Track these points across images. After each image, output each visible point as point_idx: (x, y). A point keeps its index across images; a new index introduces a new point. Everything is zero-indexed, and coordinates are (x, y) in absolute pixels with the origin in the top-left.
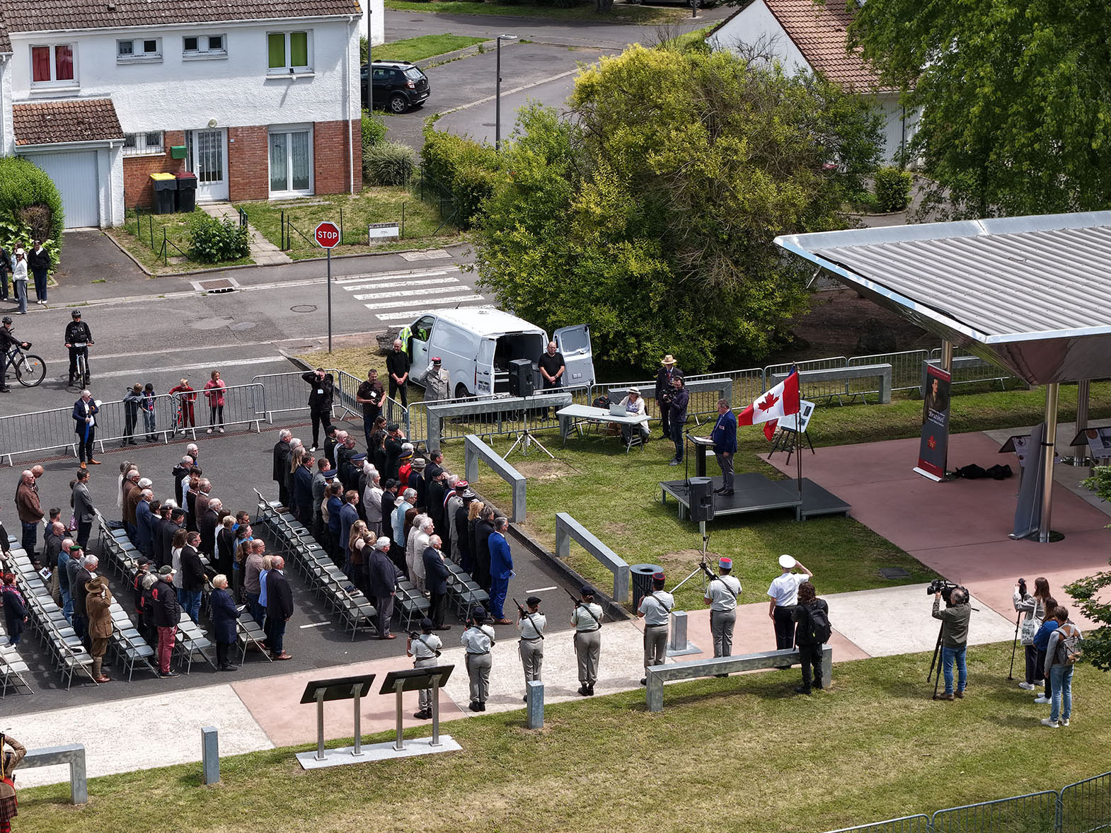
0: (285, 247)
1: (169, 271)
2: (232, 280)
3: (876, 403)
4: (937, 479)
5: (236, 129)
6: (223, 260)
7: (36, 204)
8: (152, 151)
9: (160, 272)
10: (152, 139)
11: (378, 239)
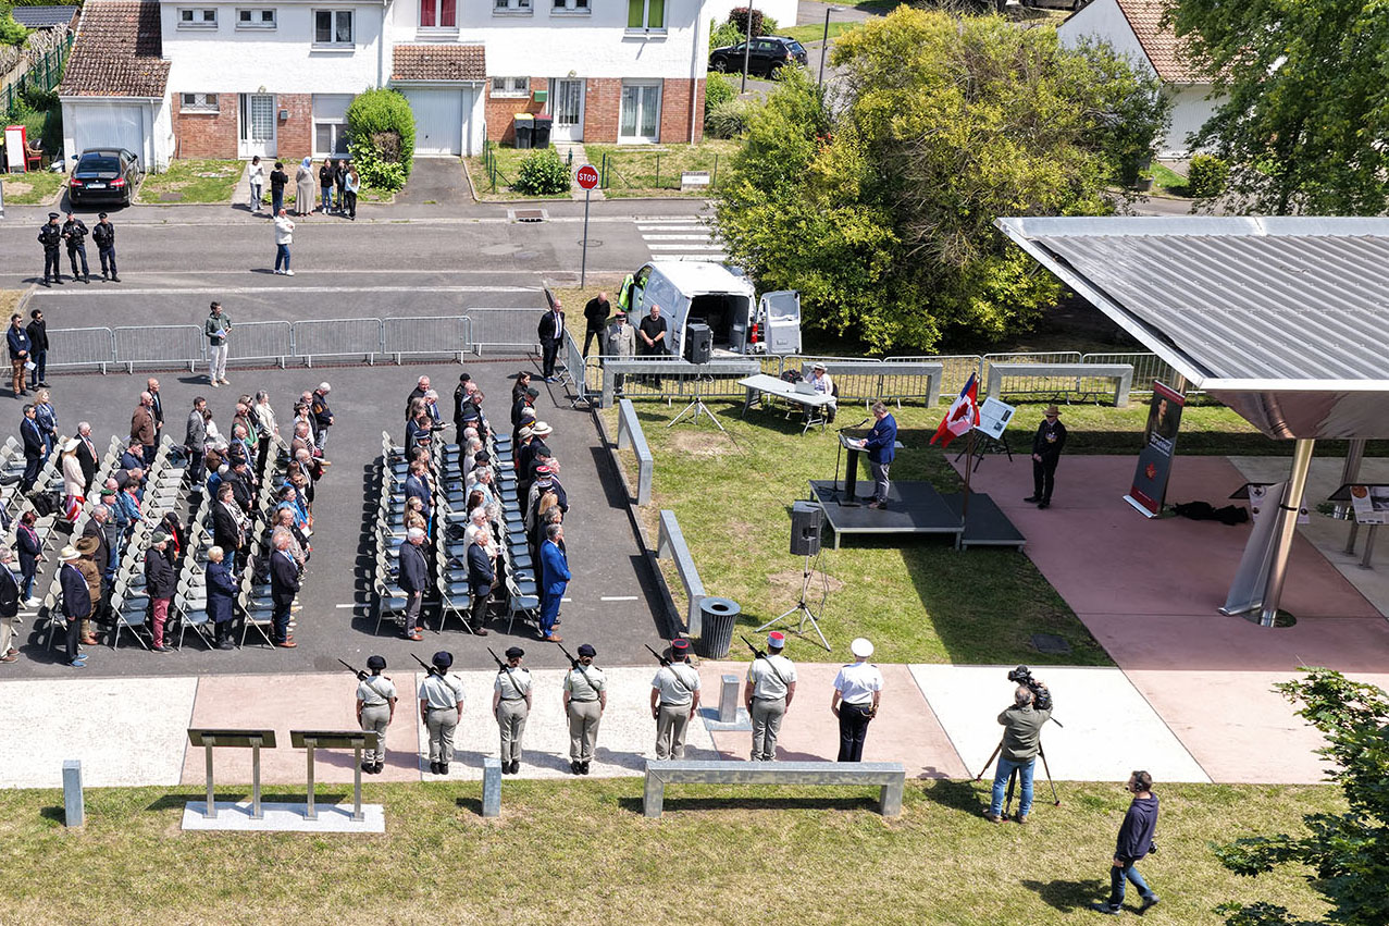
0: (605, 185)
1: (494, 198)
2: (545, 212)
3: (1110, 405)
4: (1149, 514)
5: (593, 80)
6: (544, 192)
7: (390, 130)
8: (519, 94)
9: (487, 198)
10: (520, 84)
11: (690, 185)
